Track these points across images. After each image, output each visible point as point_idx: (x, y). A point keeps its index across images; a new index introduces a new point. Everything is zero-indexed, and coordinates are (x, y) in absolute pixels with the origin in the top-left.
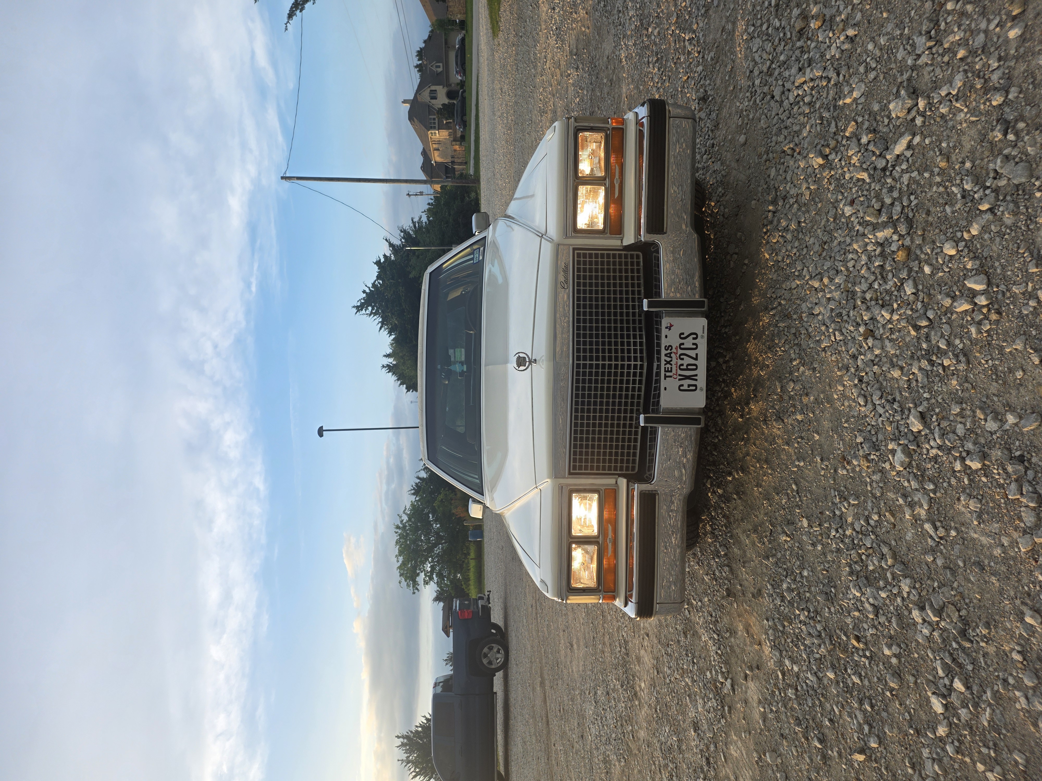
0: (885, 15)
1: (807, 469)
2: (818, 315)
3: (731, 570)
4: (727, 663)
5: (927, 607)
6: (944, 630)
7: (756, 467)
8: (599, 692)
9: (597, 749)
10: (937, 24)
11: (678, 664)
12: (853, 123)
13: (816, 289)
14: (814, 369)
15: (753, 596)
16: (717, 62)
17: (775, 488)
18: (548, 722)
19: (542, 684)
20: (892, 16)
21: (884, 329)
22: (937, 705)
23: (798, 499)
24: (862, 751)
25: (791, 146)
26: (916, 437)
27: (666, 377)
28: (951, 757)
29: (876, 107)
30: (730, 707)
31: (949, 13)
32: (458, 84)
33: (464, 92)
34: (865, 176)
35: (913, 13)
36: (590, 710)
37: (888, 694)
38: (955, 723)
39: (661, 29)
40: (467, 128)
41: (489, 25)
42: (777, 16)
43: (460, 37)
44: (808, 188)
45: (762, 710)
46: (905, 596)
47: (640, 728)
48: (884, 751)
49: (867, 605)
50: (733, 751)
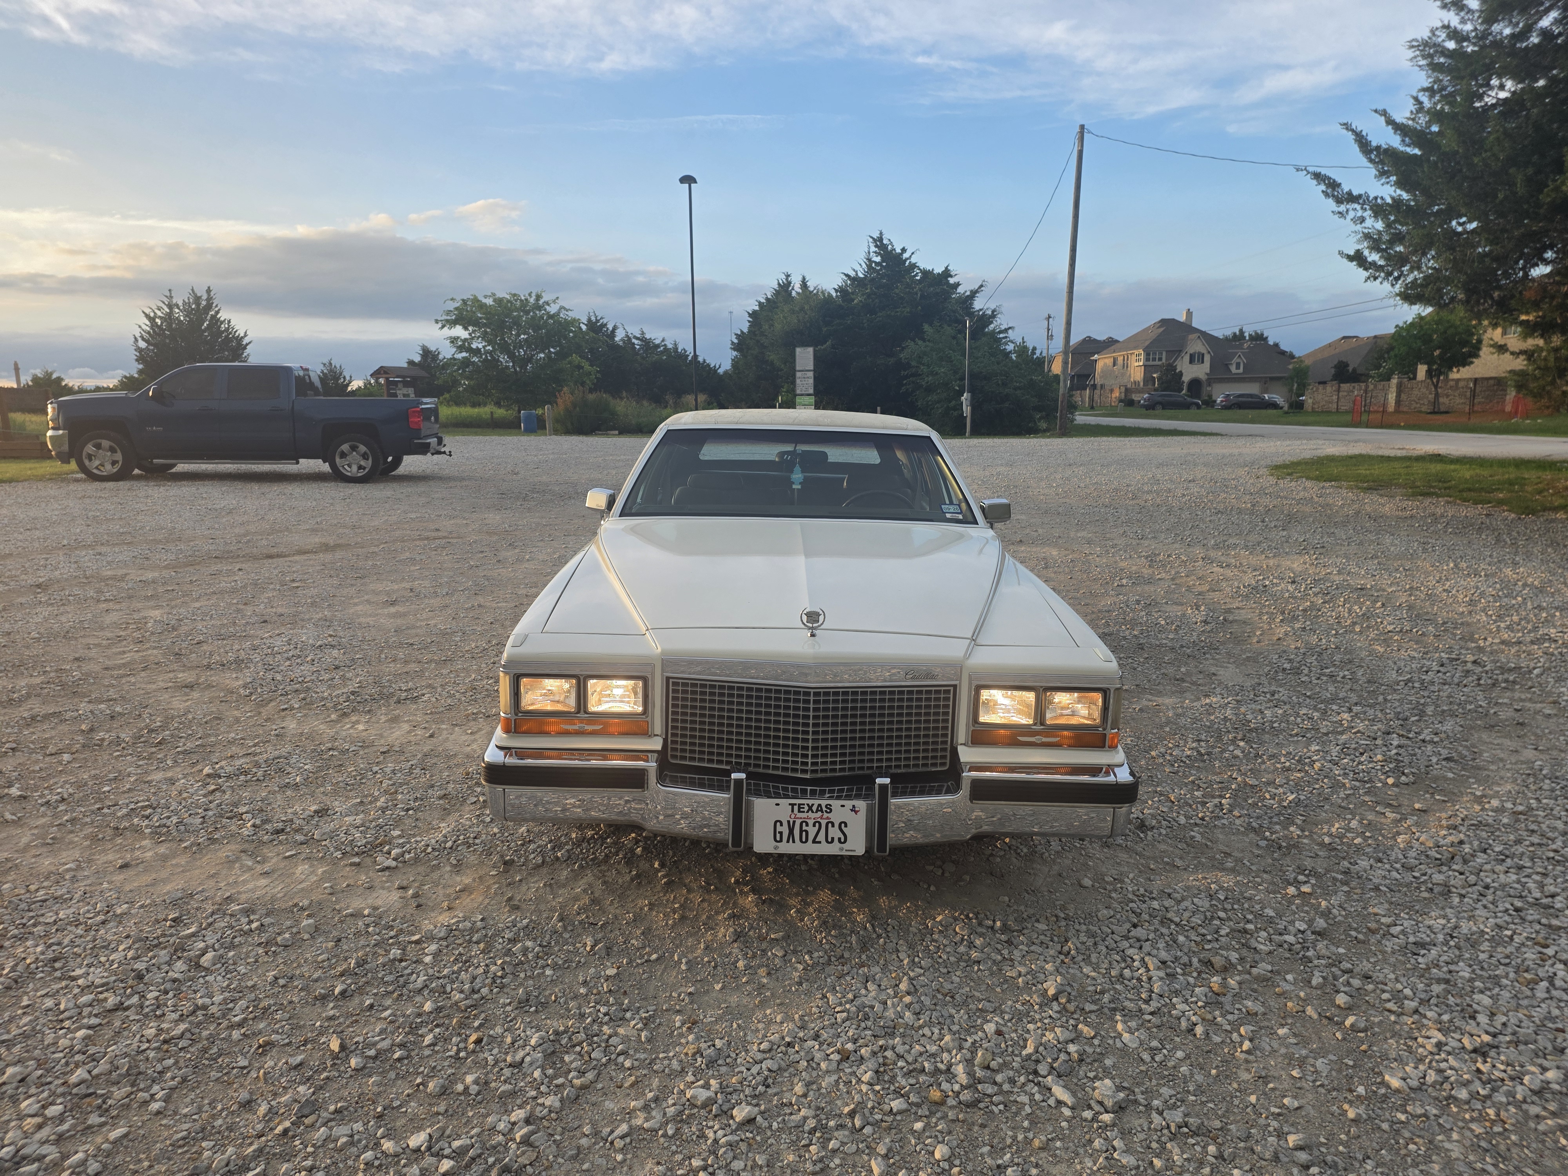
0: (1214, 1072)
1: (678, 973)
2: (866, 988)
3: (538, 867)
4: (417, 859)
5: (531, 1128)
6: (507, 1149)
7: (673, 902)
8: (335, 652)
9: (254, 648)
10: (1195, 1134)
11: (401, 785)
12: (1093, 1034)
13: (897, 985)
14: (800, 984)
15: (510, 899)
16: (1188, 845)
17: (649, 929)
18: (270, 557)
19: (326, 548)
20: (1211, 1080)
21: (851, 1074)
22: (417, 1140)
23: (639, 961)
24: (343, 1047)
25: (1072, 952)
26: (725, 1113)
27: (793, 805)
28: (359, 1156)
29: (1108, 1062)
30: (358, 865)
31: (1204, 1147)
32: (1210, 396)
33: (1198, 407)
34: (1030, 1049)
35: (1211, 1105)
36: (307, 635)
37: (419, 1080)
38: (399, 1161)
39: (1241, 760)
40: (1144, 411)
41: (1288, 459)
42: (1233, 930)
43: (1279, 399)
44: (1020, 975)
45: (366, 912)
46: (540, 1101)
47: (299, 723)
48: (347, 1075)
49: (521, 1054)
50: (302, 869)
